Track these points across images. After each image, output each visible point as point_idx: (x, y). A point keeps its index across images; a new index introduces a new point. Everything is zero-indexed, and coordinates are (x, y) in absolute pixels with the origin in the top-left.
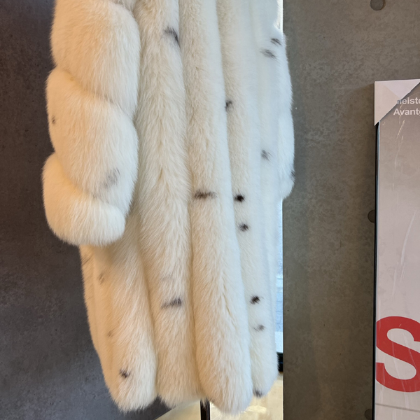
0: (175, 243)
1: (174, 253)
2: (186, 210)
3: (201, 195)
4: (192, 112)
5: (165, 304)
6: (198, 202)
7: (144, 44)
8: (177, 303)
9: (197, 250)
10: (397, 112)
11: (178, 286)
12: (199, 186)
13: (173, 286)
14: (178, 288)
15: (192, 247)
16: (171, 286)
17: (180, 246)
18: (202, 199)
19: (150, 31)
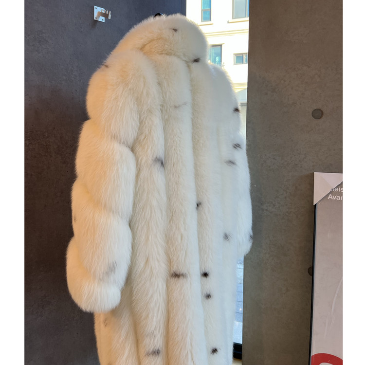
0: (156, 309)
1: (155, 317)
2: (165, 286)
3: (176, 275)
4: (172, 215)
5: (148, 353)
6: (174, 281)
7: (138, 170)
8: (156, 353)
9: (172, 315)
10: (330, 197)
11: (158, 340)
12: (175, 269)
13: (154, 341)
14: (157, 342)
15: (168, 312)
16: (153, 340)
17: (160, 312)
18: (176, 279)
19: (143, 161)
